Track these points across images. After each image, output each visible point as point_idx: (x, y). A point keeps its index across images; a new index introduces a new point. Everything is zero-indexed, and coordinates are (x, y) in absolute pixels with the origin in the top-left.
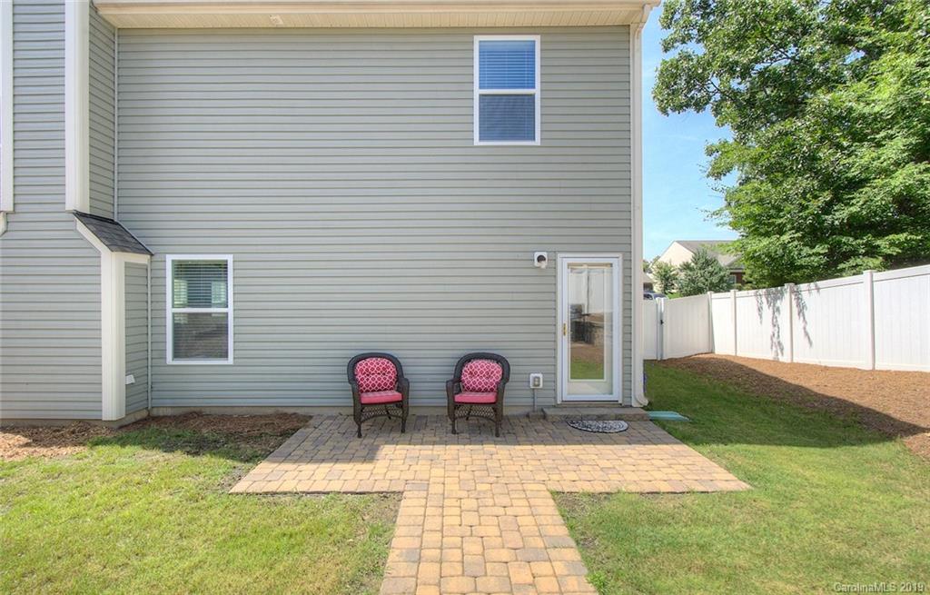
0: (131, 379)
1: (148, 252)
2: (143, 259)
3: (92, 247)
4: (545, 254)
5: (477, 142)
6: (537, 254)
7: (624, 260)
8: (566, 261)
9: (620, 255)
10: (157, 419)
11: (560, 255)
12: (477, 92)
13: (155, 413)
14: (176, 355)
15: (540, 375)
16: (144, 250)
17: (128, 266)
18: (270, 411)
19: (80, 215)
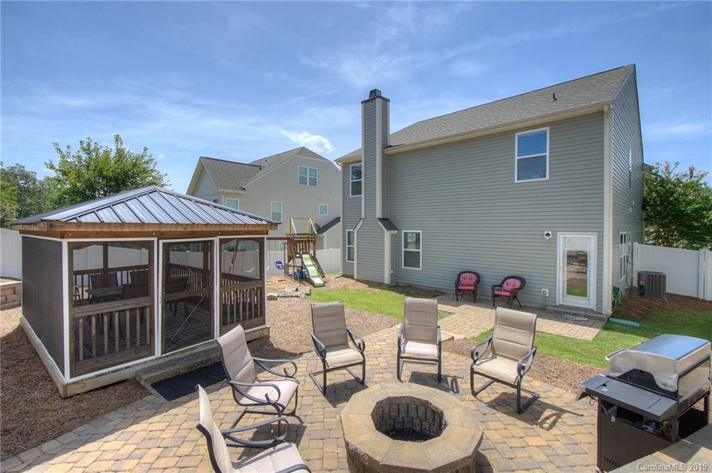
0: (392, 272)
1: (397, 229)
2: (396, 232)
3: (382, 229)
4: (550, 232)
5: (516, 181)
6: (546, 233)
7: (598, 236)
8: (562, 236)
9: (596, 234)
10: (399, 286)
11: (558, 233)
12: (517, 158)
13: (399, 284)
14: (405, 265)
15: (547, 290)
16: (396, 229)
17: (392, 235)
18: (433, 289)
19: (380, 219)
